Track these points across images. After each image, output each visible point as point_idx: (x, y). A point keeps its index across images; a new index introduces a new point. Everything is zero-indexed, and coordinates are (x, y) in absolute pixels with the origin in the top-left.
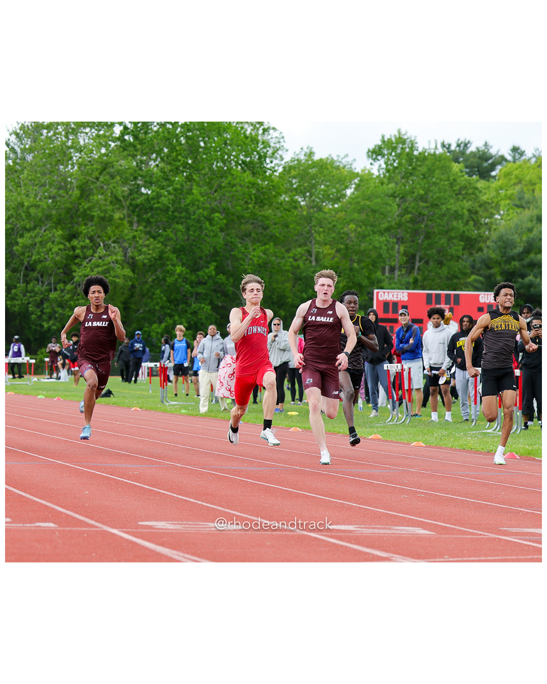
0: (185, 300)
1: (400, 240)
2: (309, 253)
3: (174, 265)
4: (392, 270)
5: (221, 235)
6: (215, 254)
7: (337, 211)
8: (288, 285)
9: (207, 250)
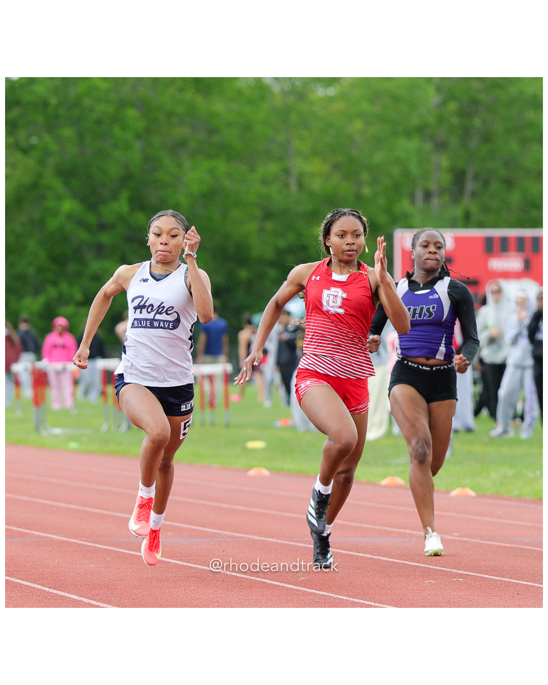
0: (78, 255)
1: (441, 146)
2: (287, 172)
3: (59, 198)
4: (428, 196)
5: (137, 145)
6: (126, 179)
7: (331, 100)
8: (252, 227)
9: (114, 170)
